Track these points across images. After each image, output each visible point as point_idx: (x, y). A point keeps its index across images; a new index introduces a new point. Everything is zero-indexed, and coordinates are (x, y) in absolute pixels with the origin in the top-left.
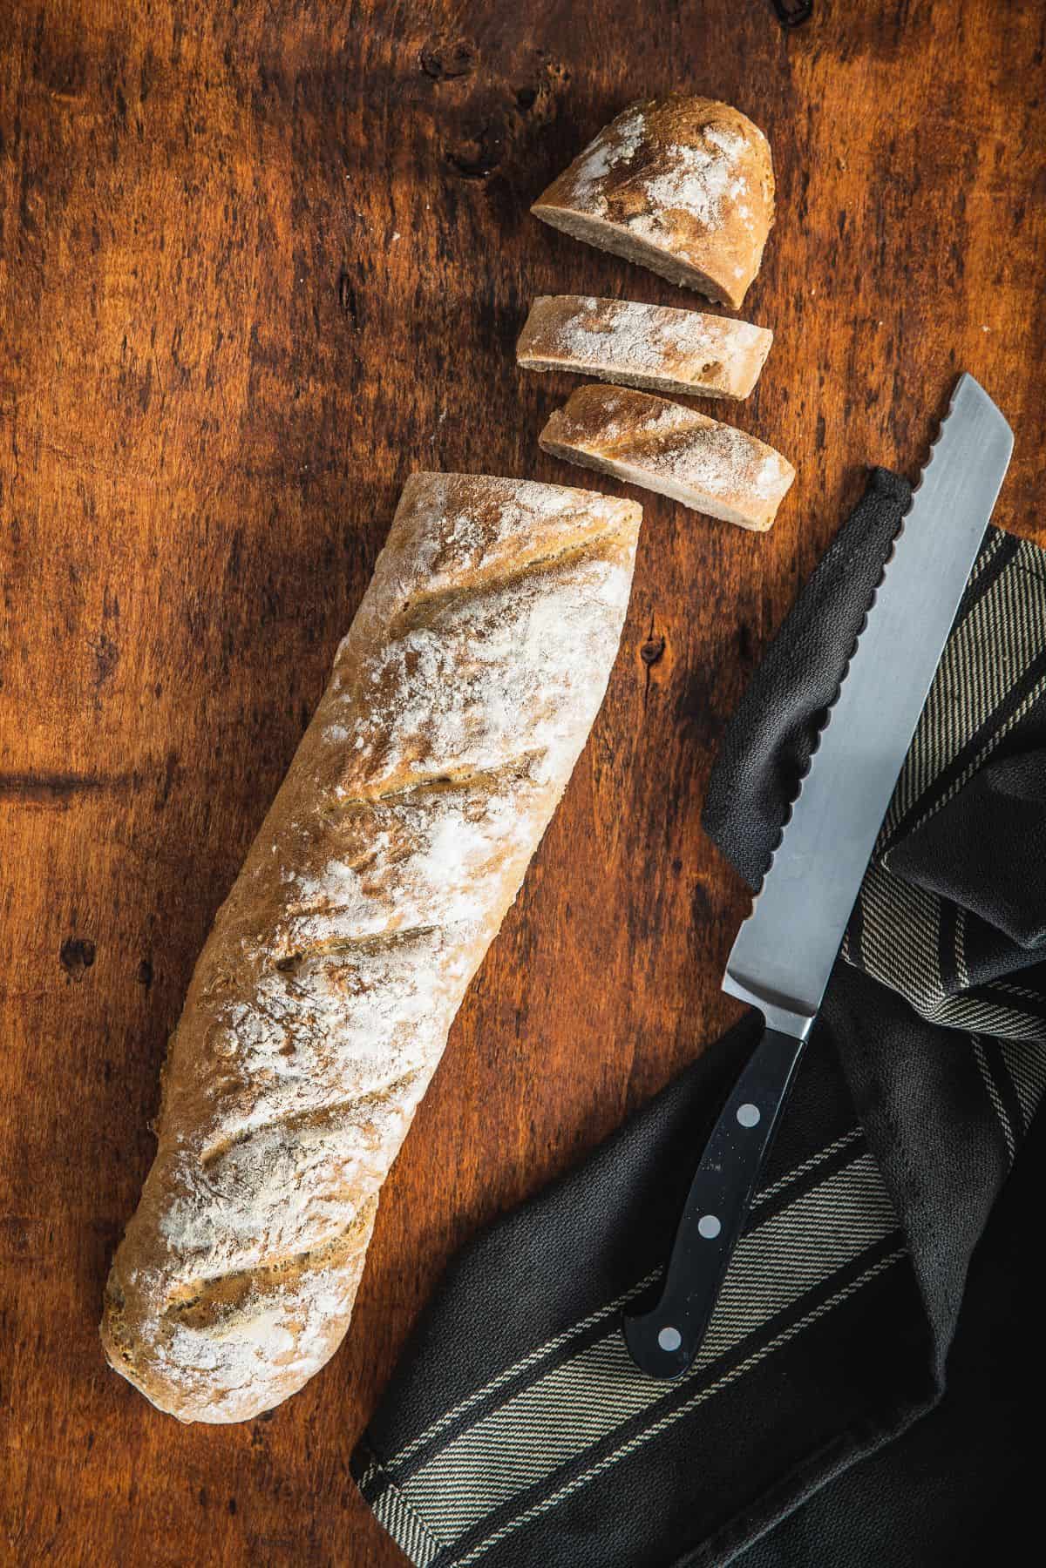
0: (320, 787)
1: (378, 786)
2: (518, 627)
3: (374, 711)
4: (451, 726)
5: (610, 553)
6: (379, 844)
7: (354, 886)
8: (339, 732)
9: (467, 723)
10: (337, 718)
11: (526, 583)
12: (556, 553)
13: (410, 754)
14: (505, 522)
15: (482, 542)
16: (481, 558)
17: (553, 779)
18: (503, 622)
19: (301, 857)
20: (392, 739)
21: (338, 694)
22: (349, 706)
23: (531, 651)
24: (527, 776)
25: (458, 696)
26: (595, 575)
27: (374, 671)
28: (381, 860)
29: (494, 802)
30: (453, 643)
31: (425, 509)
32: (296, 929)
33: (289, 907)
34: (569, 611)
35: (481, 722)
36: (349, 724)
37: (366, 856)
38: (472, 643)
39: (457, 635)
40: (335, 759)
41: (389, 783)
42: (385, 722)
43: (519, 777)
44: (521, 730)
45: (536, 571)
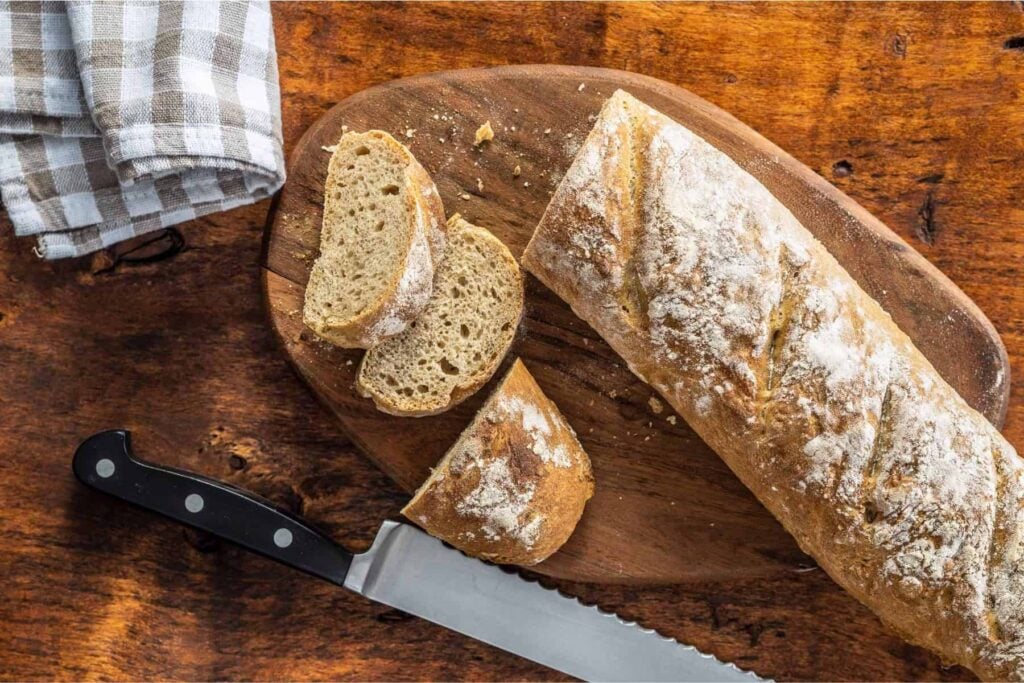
0: (741, 434)
1: (759, 389)
2: (679, 228)
3: (699, 368)
4: (737, 314)
5: (647, 131)
6: (806, 407)
7: (832, 439)
8: (703, 403)
9: (739, 300)
10: (691, 398)
11: (646, 208)
12: (632, 174)
13: (744, 354)
14: (591, 205)
15: (600, 230)
16: (612, 236)
17: (808, 248)
18: (671, 239)
19: (791, 471)
20: (727, 364)
21: (672, 390)
22: (686, 386)
23: (701, 225)
24: (798, 268)
25: (715, 298)
26: (661, 150)
27: (666, 355)
28: (819, 410)
29: (810, 302)
30: (672, 285)
31: (555, 263)
32: (846, 498)
33: (826, 496)
34: (682, 183)
35: (742, 288)
36: (700, 392)
37: (812, 420)
38: (677, 270)
39: (667, 279)
40: (724, 414)
41: (760, 380)
42: (711, 363)
43: (796, 275)
44: (761, 259)
45: (641, 197)
